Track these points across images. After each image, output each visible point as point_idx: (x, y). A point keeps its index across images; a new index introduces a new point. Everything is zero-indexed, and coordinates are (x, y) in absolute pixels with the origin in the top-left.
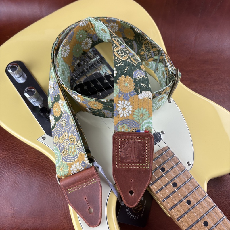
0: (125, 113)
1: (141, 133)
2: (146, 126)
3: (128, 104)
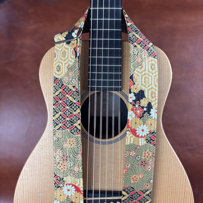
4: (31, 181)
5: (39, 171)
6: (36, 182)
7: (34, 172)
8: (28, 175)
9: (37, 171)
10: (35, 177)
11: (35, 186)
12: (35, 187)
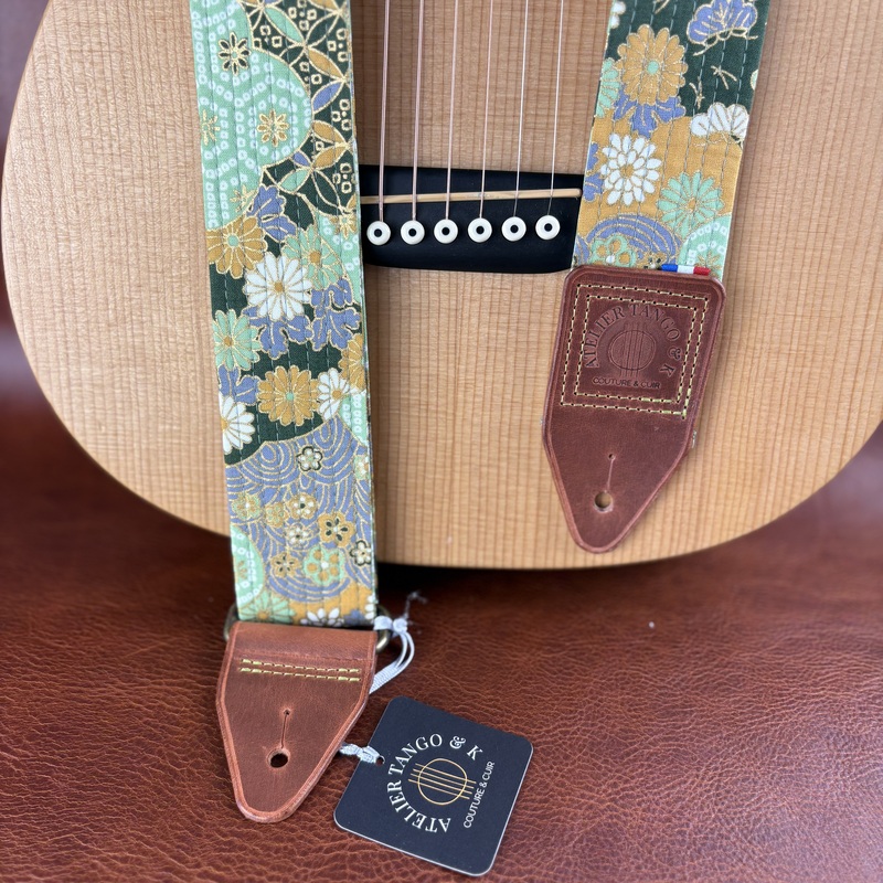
0: (628, 187)
1: (680, 274)
2: (700, 250)
3: (645, 154)
4: (83, 114)
5: (122, 53)
6: (113, 122)
7: (96, 59)
8: (66, 74)
9: (114, 58)
10: (105, 91)
11: (106, 145)
12: (107, 151)
